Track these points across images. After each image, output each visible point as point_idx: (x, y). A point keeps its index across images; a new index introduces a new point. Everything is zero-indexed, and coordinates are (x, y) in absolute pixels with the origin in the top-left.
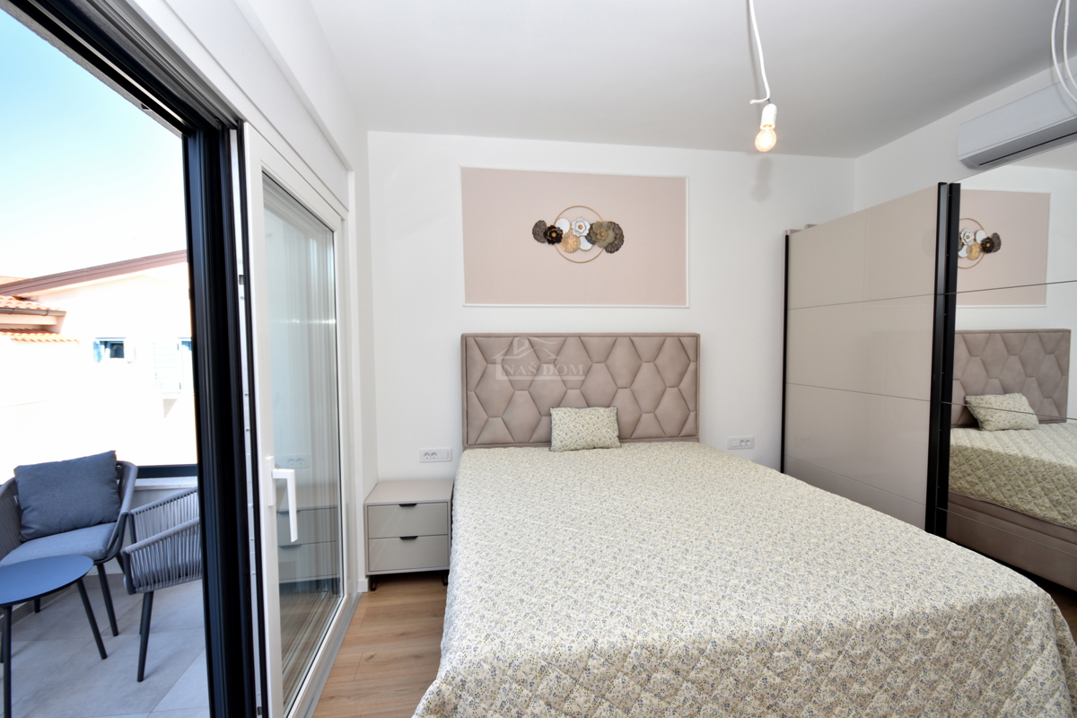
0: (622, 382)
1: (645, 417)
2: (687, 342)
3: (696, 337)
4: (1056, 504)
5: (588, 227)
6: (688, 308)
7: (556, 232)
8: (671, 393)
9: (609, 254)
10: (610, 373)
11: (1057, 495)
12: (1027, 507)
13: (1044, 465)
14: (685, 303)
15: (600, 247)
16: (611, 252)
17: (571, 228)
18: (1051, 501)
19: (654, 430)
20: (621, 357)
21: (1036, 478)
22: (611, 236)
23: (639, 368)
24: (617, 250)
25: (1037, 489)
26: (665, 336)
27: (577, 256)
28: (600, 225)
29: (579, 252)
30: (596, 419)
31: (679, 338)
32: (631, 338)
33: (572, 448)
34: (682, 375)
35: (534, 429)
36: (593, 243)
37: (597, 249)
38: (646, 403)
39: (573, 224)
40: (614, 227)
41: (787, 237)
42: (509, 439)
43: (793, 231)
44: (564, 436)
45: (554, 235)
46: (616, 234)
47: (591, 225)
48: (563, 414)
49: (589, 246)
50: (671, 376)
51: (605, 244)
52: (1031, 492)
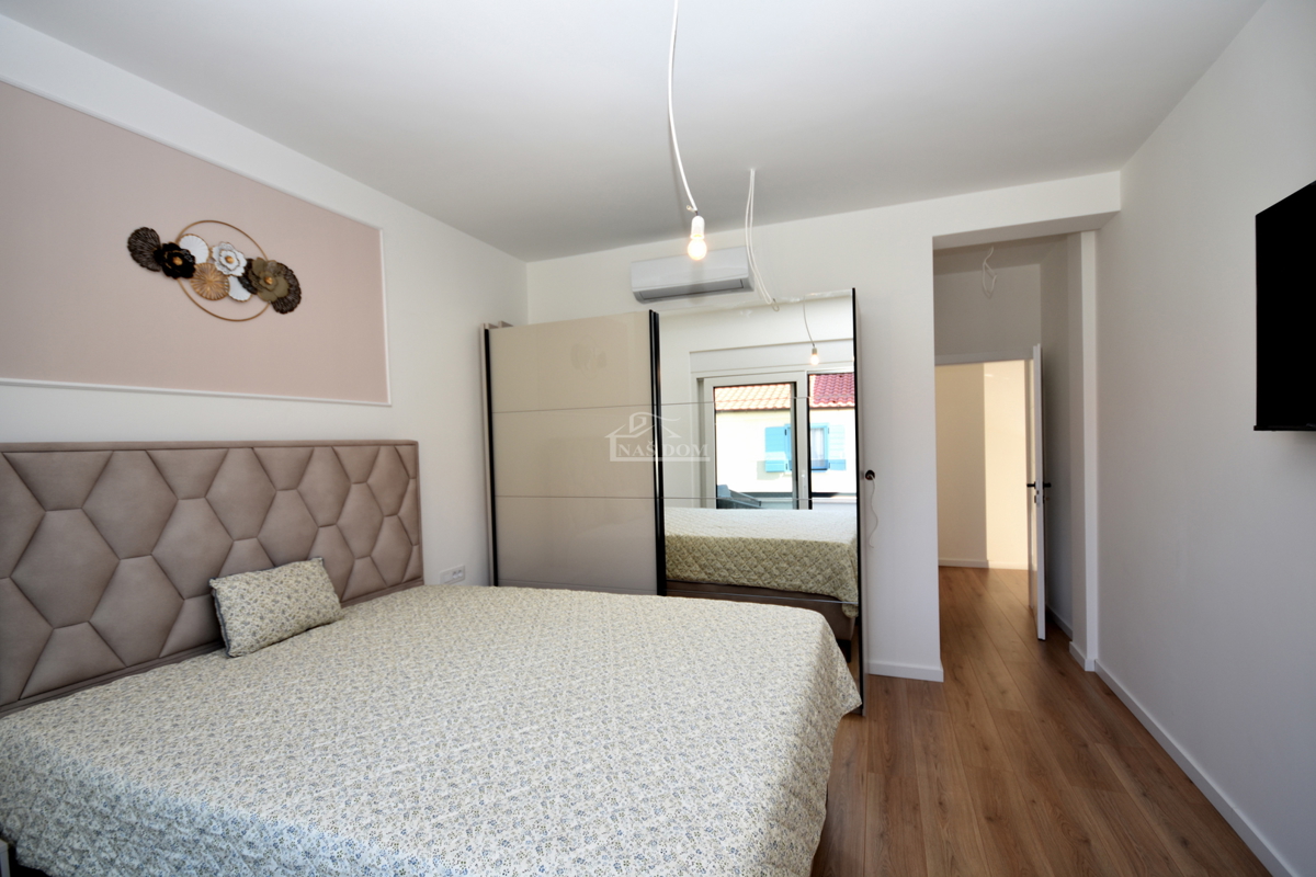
0: (322, 517)
1: (359, 565)
2: (403, 450)
3: (414, 445)
4: (703, 567)
5: (244, 263)
6: (390, 406)
7: (181, 257)
8: (389, 526)
9: (279, 315)
10: (306, 505)
11: (703, 561)
12: (686, 575)
13: (691, 539)
14: (385, 399)
15: (264, 300)
16: (283, 312)
17: (211, 258)
18: (700, 566)
19: (372, 581)
20: (320, 476)
21: (688, 551)
22: (282, 289)
23: (347, 492)
24: (292, 310)
25: (690, 559)
26: (378, 444)
27: (221, 307)
28: (264, 264)
29: (225, 301)
30: (306, 581)
31: (394, 446)
32: (334, 448)
33: (275, 639)
34: (402, 497)
35: (167, 630)
36: (253, 290)
37: (257, 304)
38: (359, 545)
39: (215, 250)
40: (285, 272)
41: (487, 332)
42: (113, 662)
43: (492, 327)
44: (258, 622)
45: (178, 262)
46: (291, 286)
47: (250, 262)
48: (244, 586)
49: (243, 294)
50: (388, 500)
51: (274, 299)
52: (686, 563)
